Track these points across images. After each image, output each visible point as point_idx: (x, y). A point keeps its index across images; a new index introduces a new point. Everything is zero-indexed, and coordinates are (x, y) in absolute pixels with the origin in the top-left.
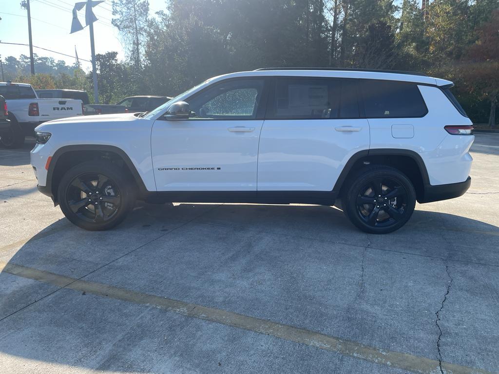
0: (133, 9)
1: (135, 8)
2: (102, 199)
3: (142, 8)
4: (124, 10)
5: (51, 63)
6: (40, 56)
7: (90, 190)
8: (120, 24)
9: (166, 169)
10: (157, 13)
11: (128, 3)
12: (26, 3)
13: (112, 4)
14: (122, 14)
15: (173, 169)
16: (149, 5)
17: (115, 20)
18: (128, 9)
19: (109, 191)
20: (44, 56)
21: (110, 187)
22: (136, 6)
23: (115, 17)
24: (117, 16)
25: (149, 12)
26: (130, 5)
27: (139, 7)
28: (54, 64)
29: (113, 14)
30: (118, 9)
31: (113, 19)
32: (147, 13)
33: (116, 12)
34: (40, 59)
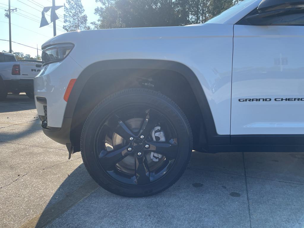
0: (77, 19)
1: (78, 19)
2: (149, 147)
3: (83, 19)
4: (71, 20)
5: (22, 56)
6: (14, 52)
7: (131, 134)
8: (69, 29)
9: (250, 100)
10: (92, 23)
11: (74, 16)
12: (8, 14)
13: (64, 16)
14: (70, 22)
15: (261, 100)
16: (87, 17)
17: (65, 26)
18: (74, 19)
19: (157, 134)
20: (17, 52)
21: (159, 128)
22: (79, 18)
23: (65, 24)
24: (67, 24)
25: (87, 22)
26: (75, 17)
27: (80, 18)
28: (23, 56)
29: (65, 22)
30: (68, 19)
31: (64, 26)
32: (86, 22)
33: (66, 21)
34: (14, 53)
